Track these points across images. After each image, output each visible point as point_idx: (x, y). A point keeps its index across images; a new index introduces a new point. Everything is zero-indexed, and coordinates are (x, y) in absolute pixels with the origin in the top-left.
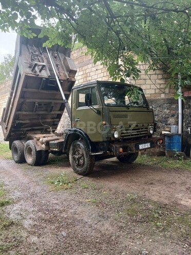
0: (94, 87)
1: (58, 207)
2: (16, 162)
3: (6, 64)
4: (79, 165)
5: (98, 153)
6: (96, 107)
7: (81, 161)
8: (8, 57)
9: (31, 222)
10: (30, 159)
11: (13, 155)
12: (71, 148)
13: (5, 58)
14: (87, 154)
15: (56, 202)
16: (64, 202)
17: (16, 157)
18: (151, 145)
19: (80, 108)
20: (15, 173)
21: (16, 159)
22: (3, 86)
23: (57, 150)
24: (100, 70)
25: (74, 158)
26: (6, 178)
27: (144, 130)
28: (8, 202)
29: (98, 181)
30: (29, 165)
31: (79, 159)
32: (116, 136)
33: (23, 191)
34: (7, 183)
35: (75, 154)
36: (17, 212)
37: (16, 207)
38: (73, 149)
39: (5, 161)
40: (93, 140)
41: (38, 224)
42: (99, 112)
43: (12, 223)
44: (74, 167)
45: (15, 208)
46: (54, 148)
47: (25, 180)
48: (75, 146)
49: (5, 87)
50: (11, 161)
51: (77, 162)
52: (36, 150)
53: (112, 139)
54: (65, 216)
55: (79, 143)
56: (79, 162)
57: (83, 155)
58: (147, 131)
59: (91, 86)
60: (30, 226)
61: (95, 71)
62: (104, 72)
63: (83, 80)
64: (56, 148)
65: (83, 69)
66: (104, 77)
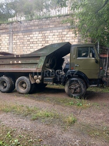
0: (92, 47)
5: (94, 86)
7: (78, 90)
12: (68, 82)
21: (4, 90)
25: (70, 89)
35: (71, 86)
38: (70, 83)
44: (69, 93)
46: (48, 82)
48: (72, 81)
51: (73, 91)
56: (75, 91)
57: (80, 87)
59: (89, 46)
61: (52, 36)
62: (59, 37)
63: (42, 39)
64: (51, 82)
65: (42, 33)
66: (59, 40)
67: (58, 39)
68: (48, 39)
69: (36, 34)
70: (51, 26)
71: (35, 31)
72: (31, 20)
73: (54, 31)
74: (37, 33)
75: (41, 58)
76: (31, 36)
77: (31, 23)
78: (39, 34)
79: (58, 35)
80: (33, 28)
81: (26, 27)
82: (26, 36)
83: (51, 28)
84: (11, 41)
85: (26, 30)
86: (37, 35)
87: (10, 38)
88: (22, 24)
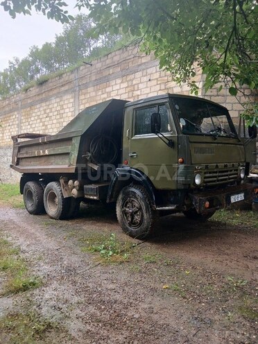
0: (163, 104)
1: (118, 297)
2: (31, 213)
3: (11, 71)
4: (132, 223)
5: (167, 208)
6: (166, 135)
7: (137, 218)
8: (14, 62)
9: (80, 325)
10: (52, 210)
11: (25, 203)
12: (120, 197)
13: (10, 63)
14: (147, 208)
15: (112, 286)
16: (126, 288)
17: (30, 205)
18: (245, 196)
19: (138, 137)
20: (33, 231)
21: (30, 209)
22: (7, 102)
23: (95, 198)
24: (156, 81)
25: (125, 213)
26: (21, 240)
27: (233, 172)
28: (34, 284)
29: (165, 249)
30: (51, 218)
31: (132, 215)
32: (197, 181)
33: (52, 263)
34: (24, 248)
35: (126, 206)
36: (52, 303)
37: (49, 293)
38: (123, 199)
39: (13, 211)
40: (159, 186)
41: (93, 329)
42: (171, 143)
43: (49, 326)
44: (124, 224)
45: (47, 296)
46: (91, 195)
47: (52, 244)
48: (127, 195)
49: (9, 104)
50: (21, 211)
51: (130, 219)
52: (62, 196)
53: (192, 186)
54: (137, 316)
55: (133, 190)
56: (132, 218)
57: (140, 209)
58: (237, 174)
59: (156, 102)
60: (80, 334)
61: (147, 82)
62: (160, 84)
63: (127, 94)
64: (95, 196)
65: (128, 79)
66: (160, 90)
67: (158, 88)
68: (138, 93)
69: (116, 84)
70: (144, 60)
71: (115, 78)
72: (107, 55)
73: (149, 71)
74: (119, 81)
75: (73, 141)
76: (108, 90)
77: (108, 62)
78: (122, 82)
79: (157, 79)
80: (111, 71)
81: (100, 72)
82: (100, 93)
83: (145, 63)
84: (77, 107)
85: (100, 79)
86: (118, 87)
87: (74, 100)
88: (93, 67)
